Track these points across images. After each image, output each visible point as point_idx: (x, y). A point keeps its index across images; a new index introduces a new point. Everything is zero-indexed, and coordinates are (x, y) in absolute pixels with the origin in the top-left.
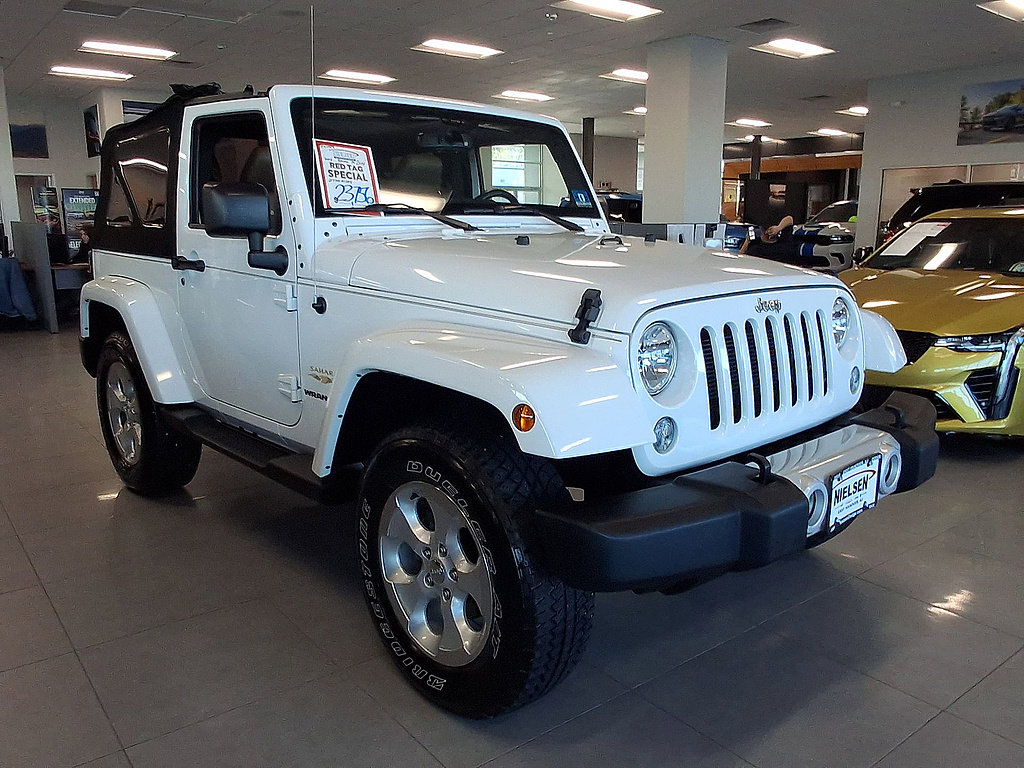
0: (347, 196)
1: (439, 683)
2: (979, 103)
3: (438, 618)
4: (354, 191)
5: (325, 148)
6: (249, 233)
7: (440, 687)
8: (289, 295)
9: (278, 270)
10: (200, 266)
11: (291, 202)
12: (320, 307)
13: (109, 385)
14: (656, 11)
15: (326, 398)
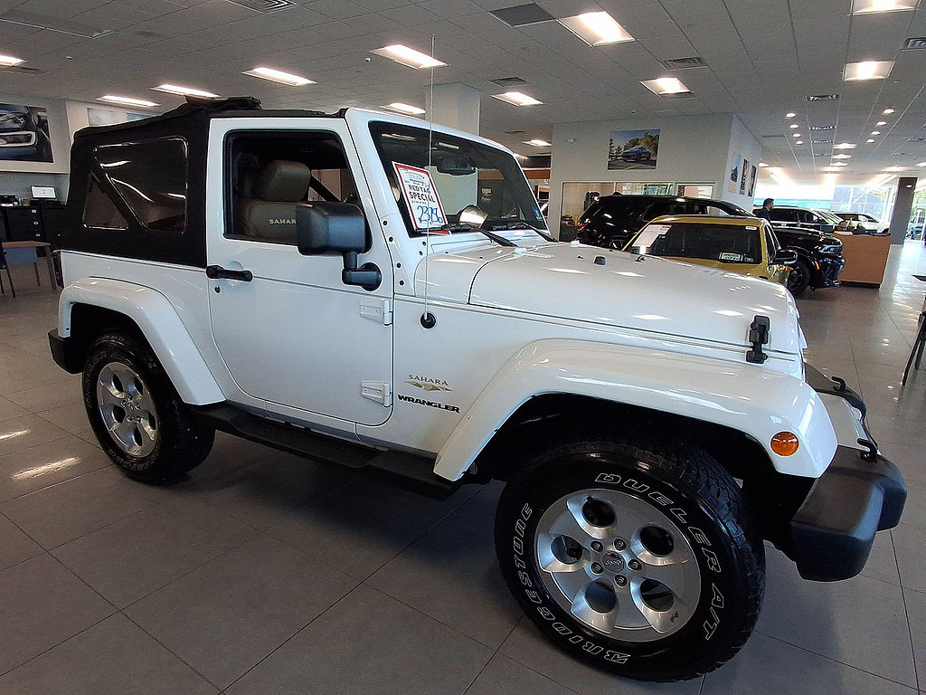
0: (425, 217)
1: (621, 658)
2: (621, 143)
3: (604, 598)
4: (429, 212)
5: (402, 171)
6: (344, 251)
7: (623, 661)
8: (387, 310)
9: (372, 285)
10: (245, 276)
11: (385, 223)
12: (428, 322)
13: (100, 383)
14: (442, 64)
15: (429, 404)
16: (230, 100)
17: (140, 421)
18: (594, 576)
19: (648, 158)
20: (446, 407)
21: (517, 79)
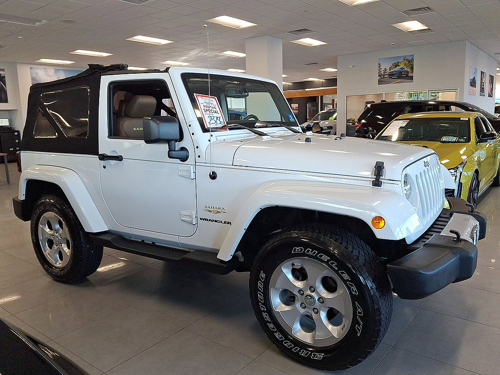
0: (213, 121)
1: (320, 356)
2: (386, 66)
3: (309, 324)
4: (215, 119)
5: (200, 98)
6: (168, 141)
7: (320, 358)
8: (192, 171)
9: (184, 159)
10: (119, 158)
11: (190, 126)
12: (213, 176)
13: (40, 226)
14: (253, 24)
15: (216, 221)
16: (112, 66)
17: (61, 246)
18: (302, 311)
19: (407, 75)
20: (225, 223)
21: (305, 29)
